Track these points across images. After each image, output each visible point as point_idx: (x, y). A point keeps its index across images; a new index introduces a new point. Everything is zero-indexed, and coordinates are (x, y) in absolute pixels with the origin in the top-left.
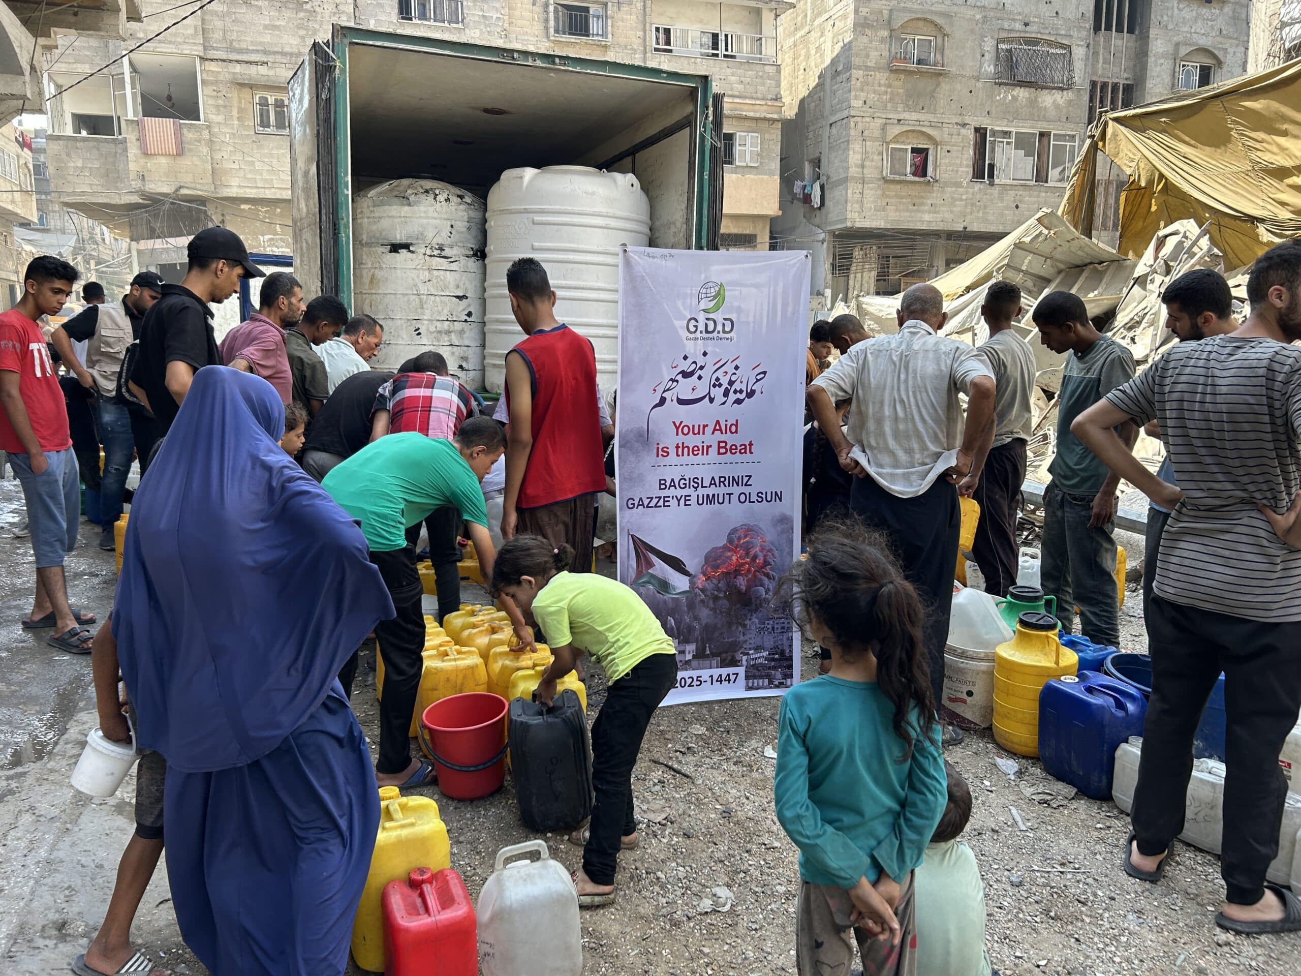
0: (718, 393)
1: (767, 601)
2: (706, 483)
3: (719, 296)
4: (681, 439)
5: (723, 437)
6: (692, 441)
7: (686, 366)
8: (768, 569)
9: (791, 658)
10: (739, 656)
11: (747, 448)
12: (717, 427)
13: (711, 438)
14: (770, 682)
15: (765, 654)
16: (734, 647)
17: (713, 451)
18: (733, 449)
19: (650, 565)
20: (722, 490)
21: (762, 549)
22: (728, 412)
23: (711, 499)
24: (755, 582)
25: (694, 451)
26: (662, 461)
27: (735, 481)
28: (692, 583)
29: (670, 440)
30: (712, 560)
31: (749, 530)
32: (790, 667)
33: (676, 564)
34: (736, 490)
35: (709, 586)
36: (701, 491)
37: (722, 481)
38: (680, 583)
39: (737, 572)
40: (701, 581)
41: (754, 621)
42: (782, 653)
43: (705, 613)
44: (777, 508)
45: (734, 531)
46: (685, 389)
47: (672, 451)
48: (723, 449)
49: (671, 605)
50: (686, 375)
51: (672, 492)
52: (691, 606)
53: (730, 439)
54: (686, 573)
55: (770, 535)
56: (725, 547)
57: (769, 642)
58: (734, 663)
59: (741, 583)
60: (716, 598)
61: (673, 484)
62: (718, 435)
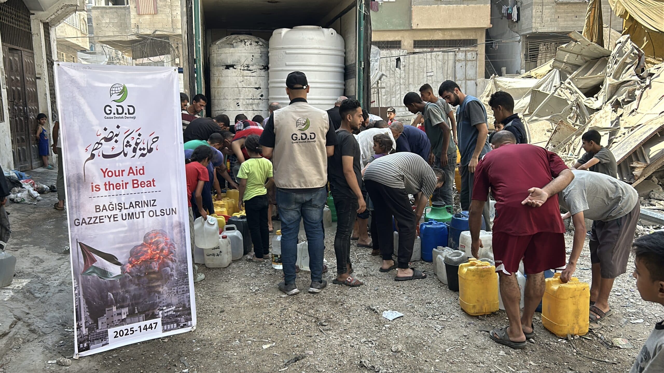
0: (129, 150)
1: (172, 275)
2: (127, 206)
3: (124, 92)
4: (107, 179)
5: (135, 177)
6: (114, 180)
7: (106, 134)
8: (171, 256)
9: (190, 309)
10: (156, 311)
11: (151, 183)
12: (131, 171)
13: (127, 178)
14: (178, 325)
15: (173, 308)
16: (153, 306)
17: (130, 186)
18: (142, 184)
19: (94, 261)
20: (138, 210)
21: (166, 244)
22: (138, 162)
23: (131, 216)
24: (164, 265)
25: (117, 186)
26: (96, 194)
27: (146, 204)
28: (122, 269)
29: (99, 180)
30: (135, 254)
31: (157, 233)
32: (190, 314)
33: (111, 258)
34: (146, 209)
35: (134, 270)
36: (124, 212)
37: (137, 204)
38: (115, 270)
39: (151, 260)
40: (128, 267)
41: (164, 289)
42: (184, 306)
43: (133, 288)
44: (175, 218)
45: (148, 234)
46: (107, 148)
47: (102, 187)
48: (135, 184)
49: (109, 285)
50: (108, 140)
51: (104, 213)
52: (123, 285)
53: (140, 178)
54: (119, 264)
55: (171, 235)
56: (142, 245)
57: (175, 300)
58: (154, 316)
59: (155, 266)
60: (139, 277)
61: (105, 208)
62: (132, 177)
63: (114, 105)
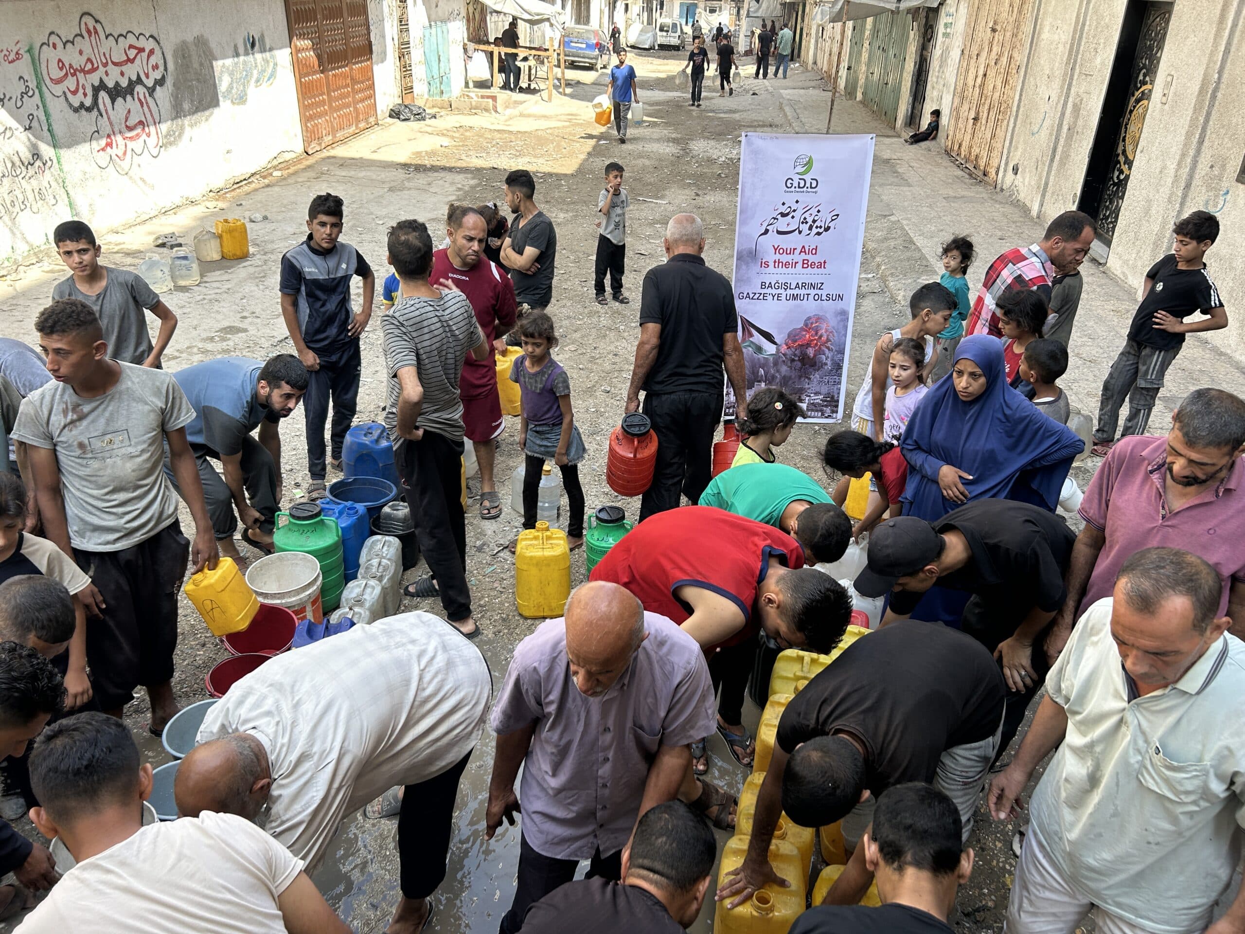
0: (805, 228)
1: (826, 364)
2: (793, 286)
3: (809, 164)
4: (778, 256)
5: (807, 257)
6: (785, 258)
7: (784, 209)
8: (829, 344)
9: (838, 401)
10: (803, 397)
11: (822, 265)
12: (803, 250)
13: (798, 257)
14: (823, 414)
15: (821, 397)
16: (801, 391)
17: (799, 265)
18: (812, 265)
19: (751, 335)
20: (803, 292)
21: (826, 331)
22: (812, 241)
23: (795, 297)
24: (819, 352)
25: (786, 265)
26: (764, 270)
27: (813, 286)
28: (778, 350)
29: (771, 257)
30: (793, 336)
31: (819, 319)
32: (837, 406)
33: (768, 337)
34: (813, 292)
35: (789, 352)
36: (789, 292)
37: (804, 285)
38: (770, 349)
39: (808, 345)
40: (784, 349)
41: (816, 377)
42: (833, 397)
43: (784, 369)
44: (840, 305)
45: (809, 318)
46: (783, 224)
47: (771, 264)
48: (806, 264)
49: (762, 361)
50: (783, 215)
51: (769, 291)
52: (776, 364)
53: (811, 258)
54: (774, 343)
55: (833, 322)
56: (802, 329)
57: (824, 389)
59: (811, 352)
60: (793, 360)
61: (770, 286)
62: (803, 255)
63: (796, 178)
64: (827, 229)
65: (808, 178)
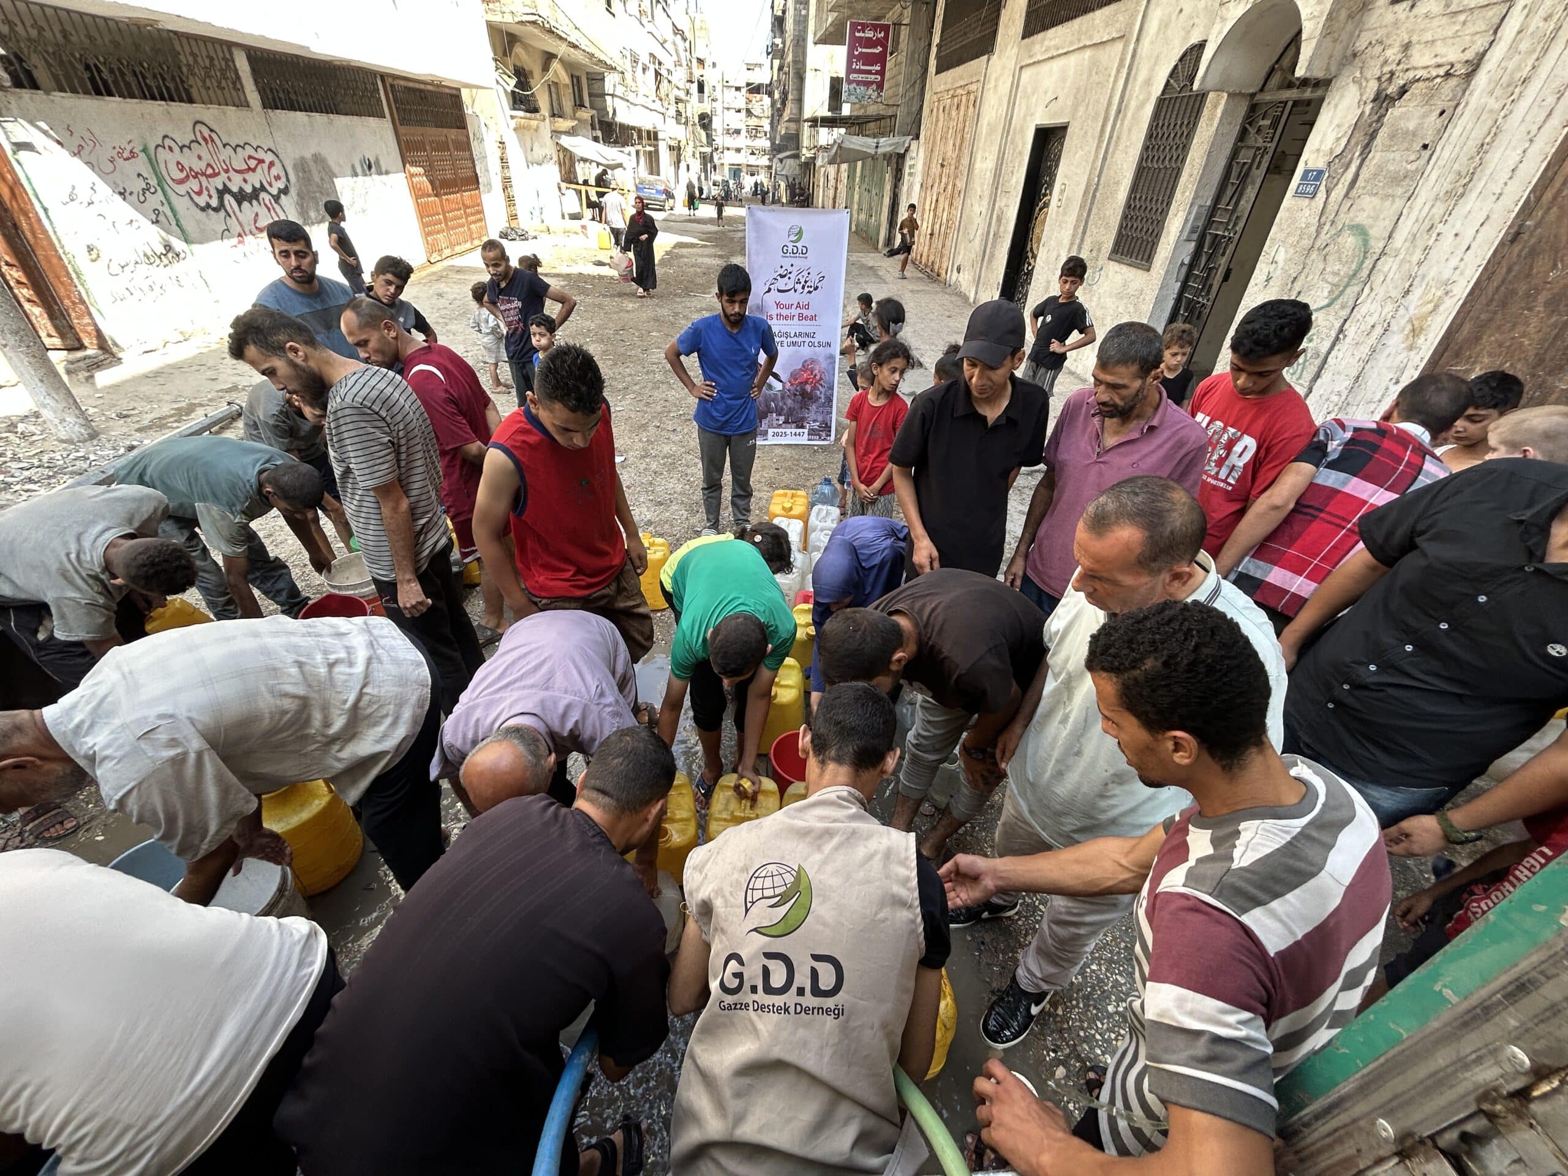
0: (799, 287)
1: (821, 397)
2: (792, 335)
3: (800, 233)
4: (779, 311)
5: (801, 311)
6: (785, 312)
7: (782, 271)
8: (821, 382)
9: (830, 426)
10: (805, 424)
11: (813, 318)
12: (798, 305)
13: (794, 311)
14: (820, 437)
15: (818, 424)
16: (803, 419)
17: (796, 318)
18: (806, 318)
20: (800, 340)
21: (819, 371)
22: (804, 298)
23: (794, 344)
24: (815, 388)
25: (786, 318)
27: (807, 335)
28: (784, 387)
29: (774, 311)
30: (794, 376)
31: (813, 361)
32: (830, 430)
34: (807, 340)
35: (792, 388)
36: (789, 340)
37: (800, 334)
39: (806, 382)
40: (788, 385)
41: (813, 407)
42: (827, 424)
43: (789, 402)
44: (828, 350)
45: (806, 361)
46: (781, 284)
48: (801, 317)
49: (774, 395)
50: (782, 276)
52: (783, 398)
53: (805, 312)
54: (781, 382)
55: (824, 364)
56: (801, 370)
57: (820, 418)
58: (803, 427)
59: (808, 388)
60: (795, 394)
62: (799, 311)
63: (790, 245)
64: (816, 288)
65: (799, 245)
